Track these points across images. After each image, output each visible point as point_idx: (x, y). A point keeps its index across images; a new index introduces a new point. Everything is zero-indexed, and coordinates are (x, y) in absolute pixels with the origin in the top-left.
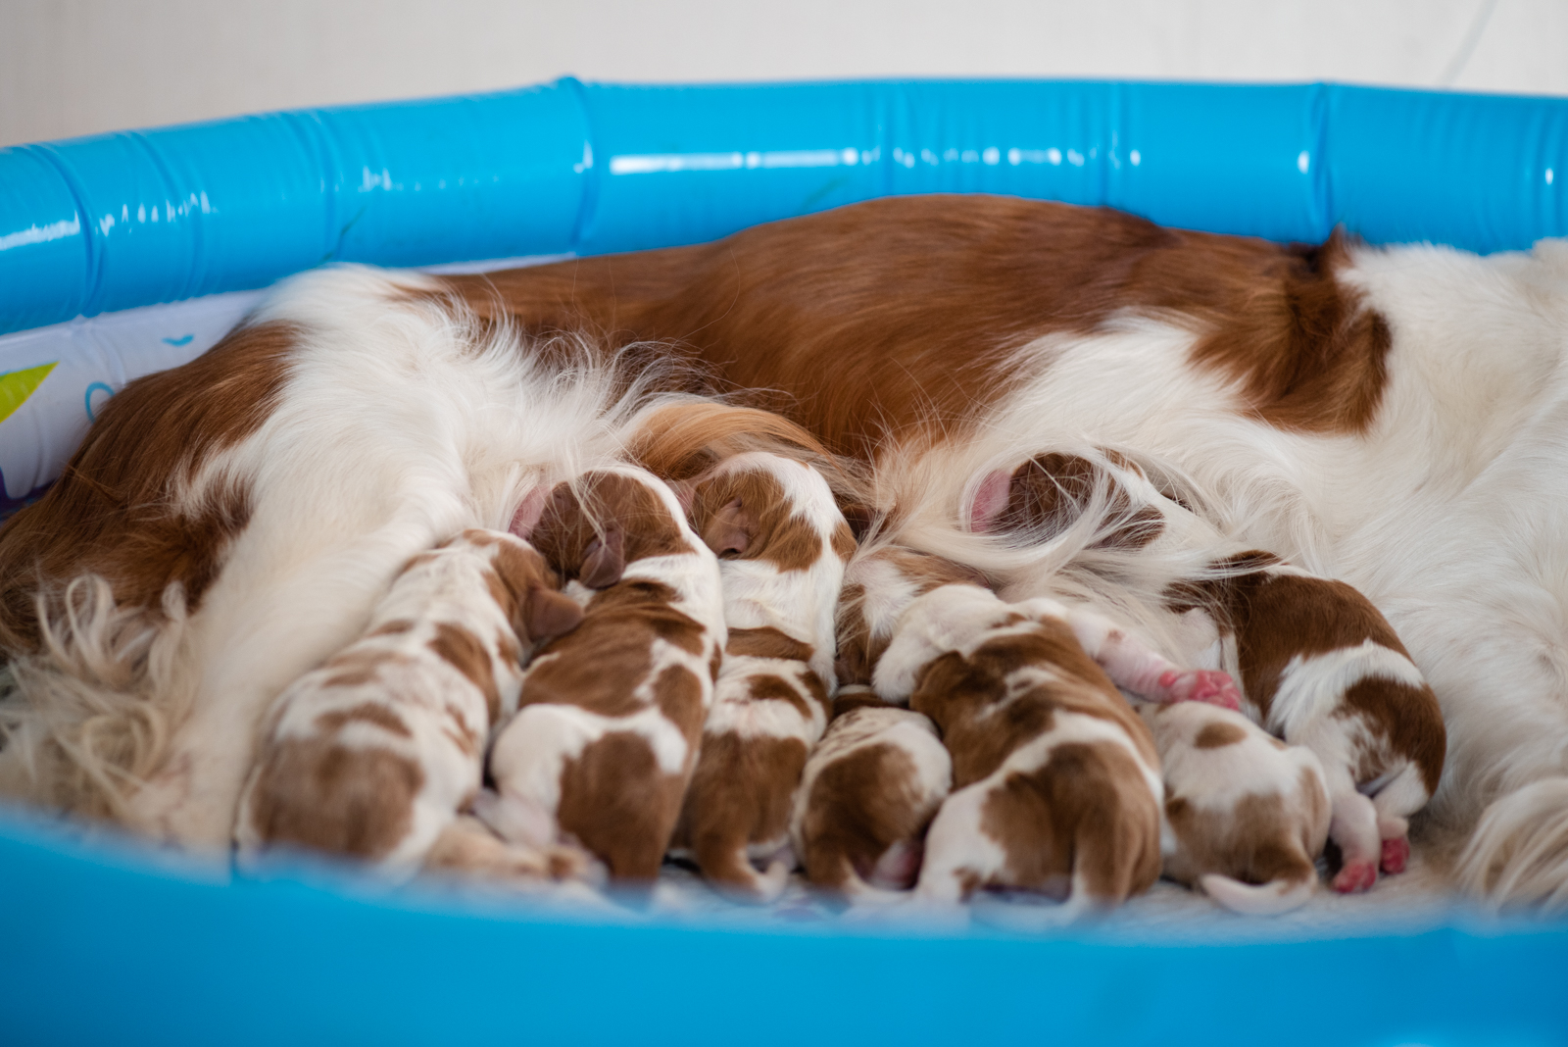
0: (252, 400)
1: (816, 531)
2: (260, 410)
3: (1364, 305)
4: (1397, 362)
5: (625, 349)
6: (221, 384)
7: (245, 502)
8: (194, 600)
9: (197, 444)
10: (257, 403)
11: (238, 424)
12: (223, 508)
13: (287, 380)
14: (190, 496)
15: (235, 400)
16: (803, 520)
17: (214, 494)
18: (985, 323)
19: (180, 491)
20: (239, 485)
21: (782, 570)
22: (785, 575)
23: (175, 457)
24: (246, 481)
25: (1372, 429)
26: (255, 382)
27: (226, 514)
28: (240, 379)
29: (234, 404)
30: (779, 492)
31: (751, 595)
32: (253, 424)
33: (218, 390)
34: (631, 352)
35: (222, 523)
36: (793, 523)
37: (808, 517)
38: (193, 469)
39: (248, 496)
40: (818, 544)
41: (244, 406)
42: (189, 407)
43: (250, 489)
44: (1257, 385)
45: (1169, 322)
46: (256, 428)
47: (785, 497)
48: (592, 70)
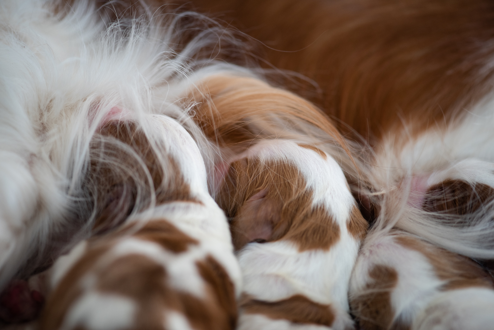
1: (334, 219)
5: (182, 15)
16: (323, 210)
21: (302, 249)
22: (305, 254)
30: (302, 182)
31: (273, 269)
34: (186, 20)
36: (314, 211)
37: (327, 206)
40: (336, 230)
47: (306, 187)
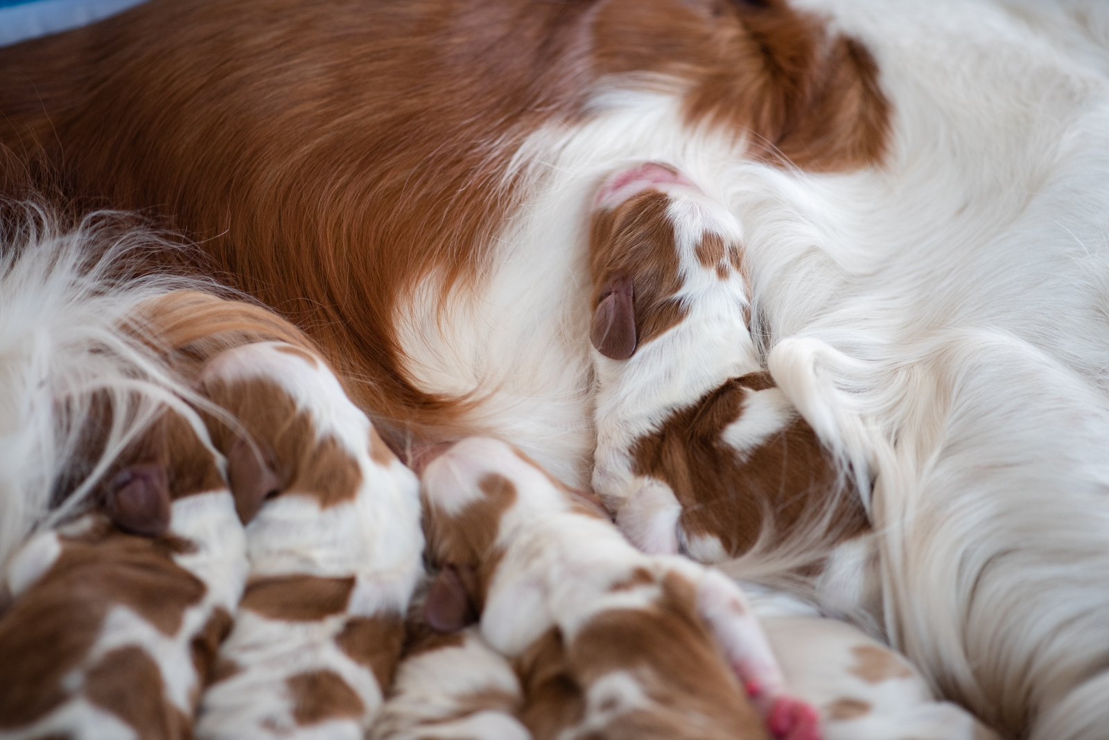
3: (832, 31)
4: (891, 82)
16: (334, 440)
18: (468, 126)
21: (325, 505)
25: (889, 160)
44: (757, 137)
45: (650, 89)
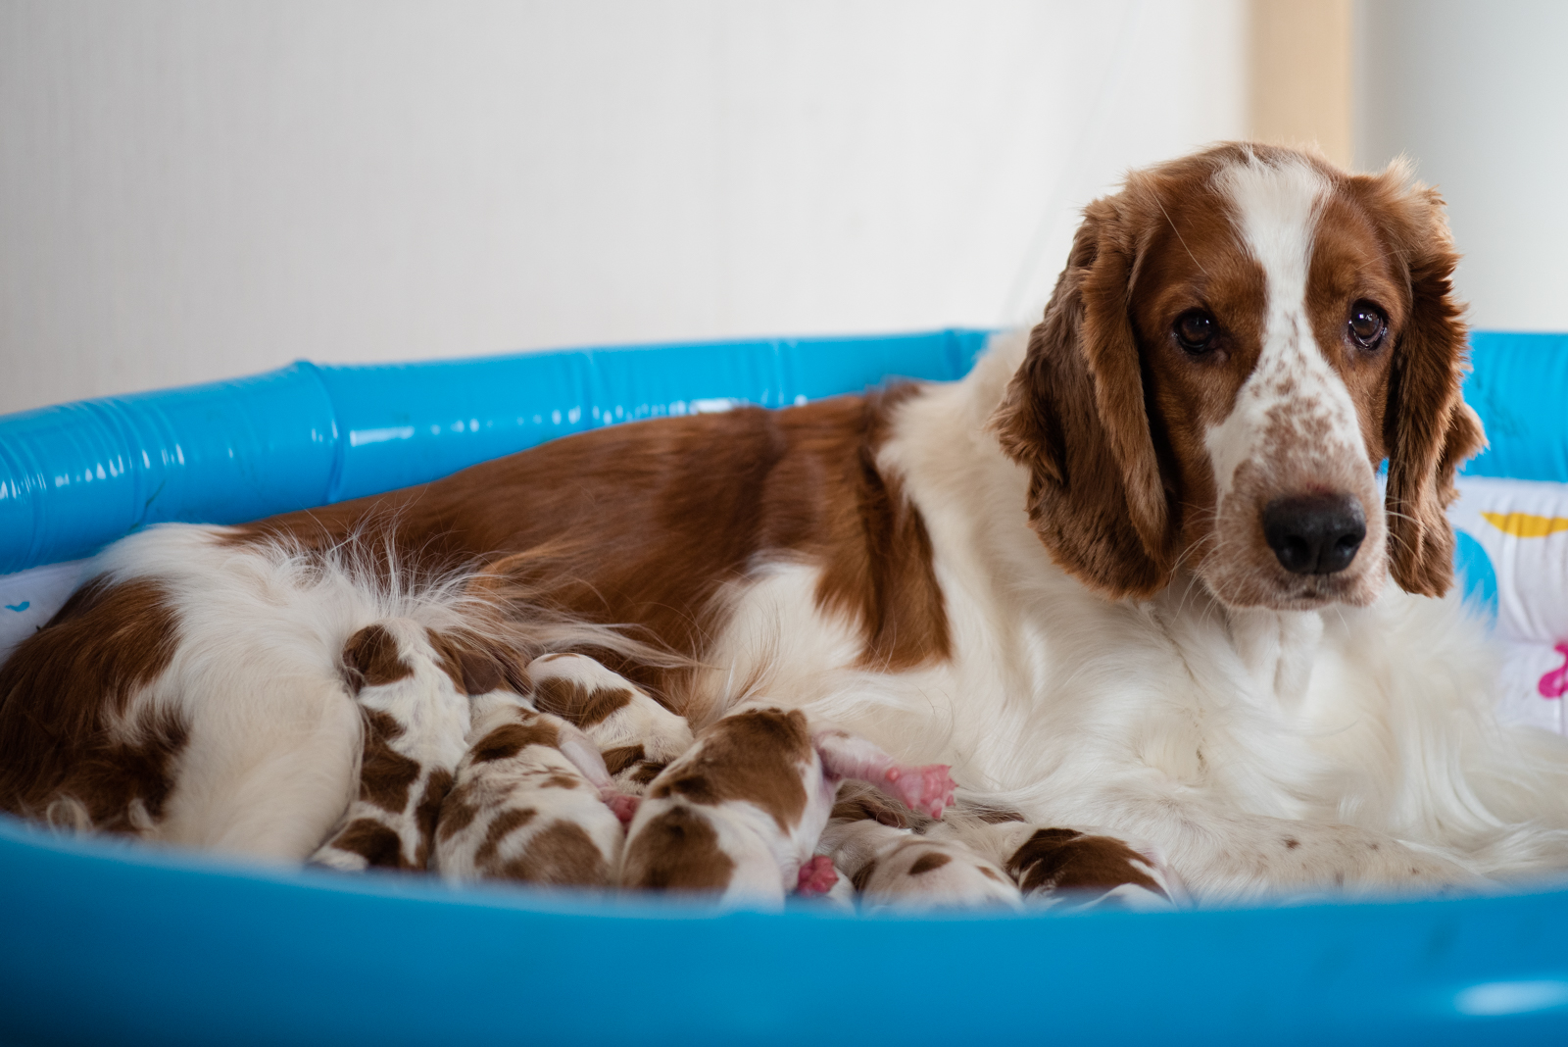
0: (154, 642)
2: (164, 648)
6: (121, 632)
7: (177, 724)
8: (157, 811)
9: (117, 684)
10: (159, 643)
11: (149, 664)
12: (159, 734)
13: (176, 621)
14: (125, 725)
15: (139, 644)
17: (146, 721)
19: (114, 721)
20: (167, 713)
23: (101, 696)
24: (173, 708)
26: (149, 627)
27: (163, 737)
28: (134, 626)
29: (140, 647)
32: (162, 661)
33: (119, 637)
35: (161, 745)
38: (121, 704)
39: (178, 719)
41: (148, 648)
42: (98, 655)
43: (178, 714)
46: (167, 663)
48: (320, 357)
